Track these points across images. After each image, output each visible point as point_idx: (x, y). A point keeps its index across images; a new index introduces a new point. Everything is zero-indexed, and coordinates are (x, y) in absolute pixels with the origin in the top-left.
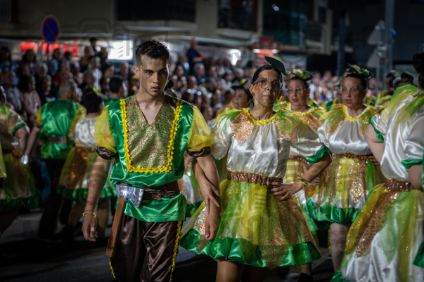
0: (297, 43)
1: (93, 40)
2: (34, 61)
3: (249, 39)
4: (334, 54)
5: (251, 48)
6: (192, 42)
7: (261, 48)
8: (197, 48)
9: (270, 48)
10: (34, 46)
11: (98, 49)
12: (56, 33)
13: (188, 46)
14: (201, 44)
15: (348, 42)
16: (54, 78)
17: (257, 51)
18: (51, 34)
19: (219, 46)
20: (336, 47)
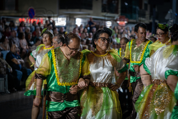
0: (135, 19)
1: (49, 17)
2: (24, 26)
3: (114, 17)
4: (151, 23)
5: (116, 21)
6: (90, 18)
7: (120, 21)
8: (93, 20)
9: (124, 21)
10: (25, 20)
11: (51, 21)
12: (34, 15)
13: (89, 20)
14: (94, 19)
15: (157, 18)
16: (33, 34)
17: (118, 22)
18: (31, 15)
19: (102, 20)
20: (151, 21)
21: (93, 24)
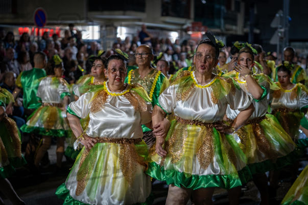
0: (219, 27)
1: (71, 26)
2: (29, 41)
3: (183, 25)
4: (246, 34)
5: (186, 30)
6: (143, 27)
7: (193, 30)
9: (199, 31)
10: (29, 30)
11: (75, 32)
12: (44, 20)
13: (140, 29)
14: (149, 28)
15: (256, 25)
17: (190, 33)
18: (40, 21)
19: (162, 29)
20: (247, 30)
21: (147, 36)
